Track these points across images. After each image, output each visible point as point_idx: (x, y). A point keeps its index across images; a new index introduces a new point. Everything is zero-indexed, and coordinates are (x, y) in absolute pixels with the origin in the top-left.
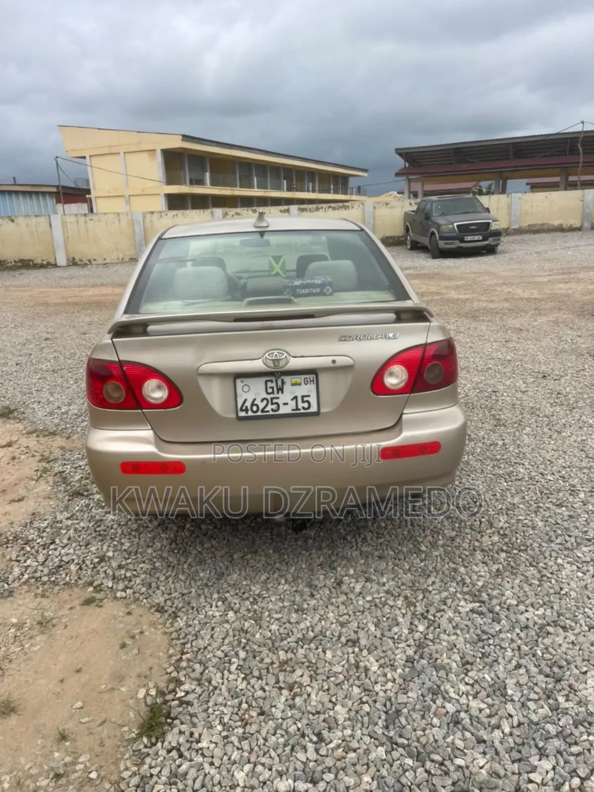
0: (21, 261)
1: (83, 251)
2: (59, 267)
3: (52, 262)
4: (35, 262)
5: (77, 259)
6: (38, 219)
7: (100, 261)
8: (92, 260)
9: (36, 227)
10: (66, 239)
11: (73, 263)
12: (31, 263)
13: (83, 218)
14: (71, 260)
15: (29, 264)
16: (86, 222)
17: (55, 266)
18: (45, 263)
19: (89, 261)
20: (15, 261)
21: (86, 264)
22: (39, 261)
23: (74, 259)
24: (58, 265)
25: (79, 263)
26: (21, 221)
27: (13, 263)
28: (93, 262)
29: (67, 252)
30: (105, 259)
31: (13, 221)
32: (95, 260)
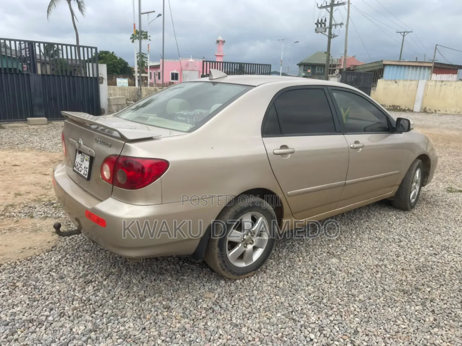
0: (394, 106)
1: (432, 104)
2: (414, 112)
3: (411, 109)
4: (401, 108)
5: (428, 109)
6: (411, 82)
7: (443, 112)
8: (437, 110)
9: (409, 87)
10: (425, 95)
11: (424, 111)
12: (398, 108)
13: (440, 83)
14: (423, 109)
15: (397, 109)
16: (441, 86)
17: (412, 111)
18: (406, 109)
19: (435, 111)
20: (390, 106)
21: (432, 113)
22: (403, 108)
23: (425, 108)
24: (414, 111)
25: (428, 111)
26: (401, 83)
27: (388, 107)
28: (437, 112)
29: (423, 103)
30: (446, 111)
31: (396, 82)
32: (439, 111)
